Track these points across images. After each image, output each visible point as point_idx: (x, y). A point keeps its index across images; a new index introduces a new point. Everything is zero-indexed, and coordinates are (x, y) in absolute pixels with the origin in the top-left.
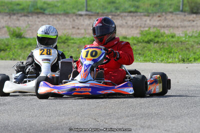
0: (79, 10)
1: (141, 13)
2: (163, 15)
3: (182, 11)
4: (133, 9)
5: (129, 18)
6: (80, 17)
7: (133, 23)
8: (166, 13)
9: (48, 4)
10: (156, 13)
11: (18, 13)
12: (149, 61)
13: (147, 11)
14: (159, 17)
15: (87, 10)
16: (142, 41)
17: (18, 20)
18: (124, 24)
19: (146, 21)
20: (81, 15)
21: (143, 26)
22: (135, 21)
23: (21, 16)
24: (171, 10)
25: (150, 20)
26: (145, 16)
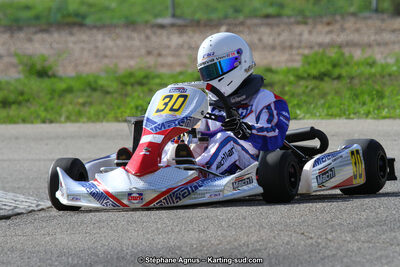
0: (156, 16)
1: (289, 17)
2: (336, 21)
3: (377, 11)
4: (271, 10)
5: (265, 30)
6: (159, 31)
7: (274, 40)
8: (343, 16)
9: (90, 6)
10: (321, 16)
11: (29, 26)
12: (340, 116)
13: (301, 12)
14: (328, 24)
15: (174, 16)
16: (306, 75)
17: (30, 40)
18: (256, 41)
19: (301, 35)
20: (162, 27)
21: (296, 44)
22: (279, 34)
23: (36, 33)
24: (352, 9)
25: (310, 32)
26: (298, 23)
